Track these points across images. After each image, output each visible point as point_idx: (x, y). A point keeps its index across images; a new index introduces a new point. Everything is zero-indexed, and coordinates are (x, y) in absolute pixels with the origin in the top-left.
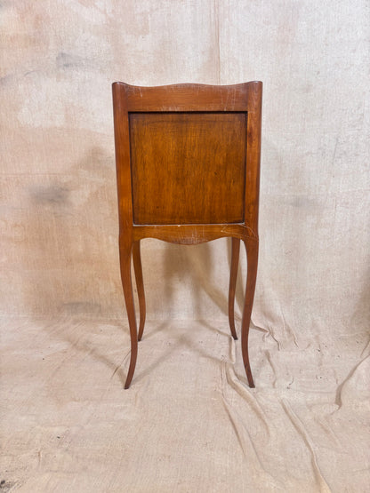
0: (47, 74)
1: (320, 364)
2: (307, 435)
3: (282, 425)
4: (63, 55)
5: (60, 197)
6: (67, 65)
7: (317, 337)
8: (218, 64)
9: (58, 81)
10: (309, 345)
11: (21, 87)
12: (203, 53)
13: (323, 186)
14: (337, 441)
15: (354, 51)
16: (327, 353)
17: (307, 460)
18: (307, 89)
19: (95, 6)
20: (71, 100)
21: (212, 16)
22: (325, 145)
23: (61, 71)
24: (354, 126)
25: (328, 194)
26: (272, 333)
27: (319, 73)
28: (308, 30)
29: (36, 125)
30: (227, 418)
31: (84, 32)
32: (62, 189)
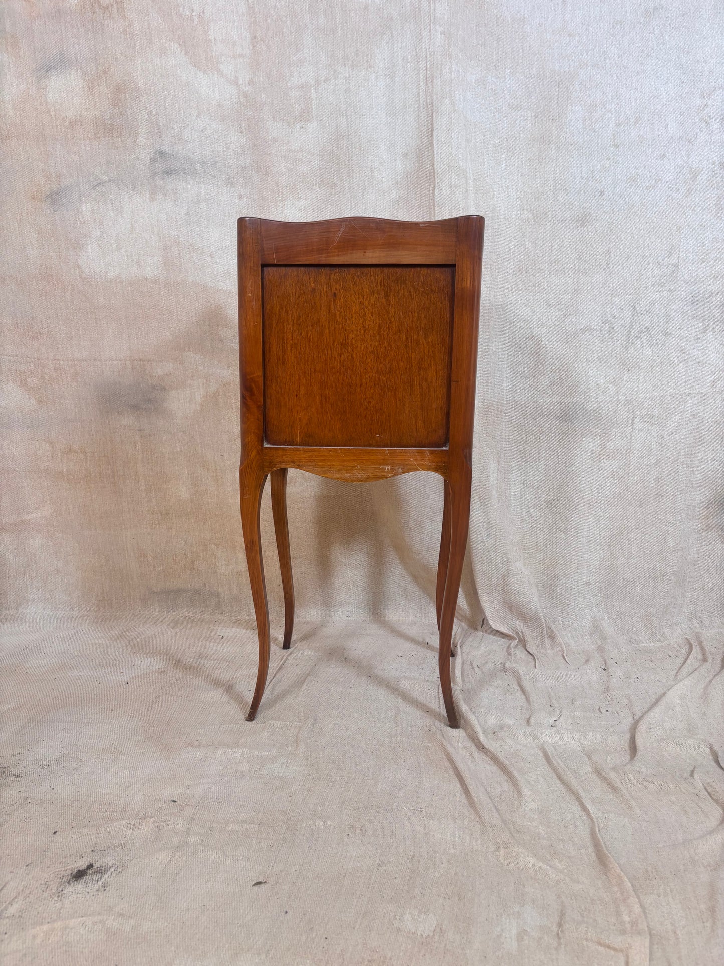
0: (134, 187)
1: (607, 690)
2: (583, 794)
3: (542, 780)
4: (162, 154)
5: (150, 400)
6: (168, 173)
7: (601, 649)
8: (432, 175)
9: (153, 199)
10: (587, 661)
11: (86, 208)
12: (405, 156)
13: (611, 386)
14: (633, 802)
15: (663, 157)
16: (618, 673)
17: (583, 831)
18: (583, 220)
19: (220, 72)
20: (174, 233)
21: (422, 94)
22: (614, 316)
23: (159, 182)
24: (663, 285)
25: (618, 400)
26: (523, 642)
27: (602, 193)
28: (584, 120)
29: (111, 275)
30: (451, 772)
31: (199, 116)
32: (154, 387)
